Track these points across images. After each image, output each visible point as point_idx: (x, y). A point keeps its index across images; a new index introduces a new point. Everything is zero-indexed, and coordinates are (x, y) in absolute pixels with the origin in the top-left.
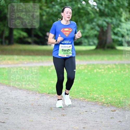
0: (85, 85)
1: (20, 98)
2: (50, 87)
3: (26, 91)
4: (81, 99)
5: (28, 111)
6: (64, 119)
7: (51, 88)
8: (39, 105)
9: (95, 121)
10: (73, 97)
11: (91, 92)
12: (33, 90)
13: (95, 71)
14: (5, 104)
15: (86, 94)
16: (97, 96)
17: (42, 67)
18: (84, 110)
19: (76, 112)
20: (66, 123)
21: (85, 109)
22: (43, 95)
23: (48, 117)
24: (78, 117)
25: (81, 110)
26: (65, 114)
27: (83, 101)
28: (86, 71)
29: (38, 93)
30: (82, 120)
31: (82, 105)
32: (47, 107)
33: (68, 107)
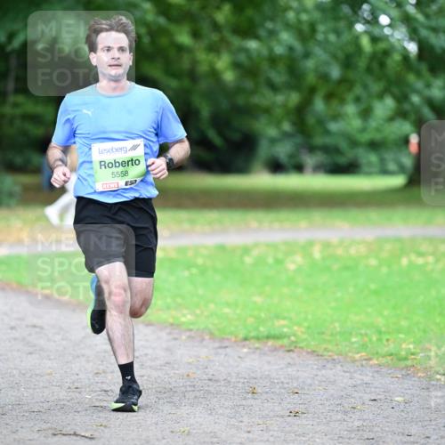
0: (370, 310)
1: (146, 355)
2: (251, 316)
3: (168, 331)
4: (357, 356)
5: (176, 399)
6: (296, 428)
7: (252, 320)
8: (211, 377)
9: (403, 434)
10: (328, 351)
11: (389, 333)
12: (191, 327)
13: (404, 261)
14: (97, 373)
15: (374, 339)
16: (409, 349)
17: (222, 248)
18: (367, 397)
19: (339, 402)
20: (304, 439)
21: (371, 393)
22: (225, 345)
23: (241, 419)
24: (344, 420)
25: (355, 394)
26: (301, 408)
27: (362, 366)
28: (373, 262)
29: (207, 337)
30: (358, 430)
31: (361, 377)
32: (240, 385)
33: (311, 385)
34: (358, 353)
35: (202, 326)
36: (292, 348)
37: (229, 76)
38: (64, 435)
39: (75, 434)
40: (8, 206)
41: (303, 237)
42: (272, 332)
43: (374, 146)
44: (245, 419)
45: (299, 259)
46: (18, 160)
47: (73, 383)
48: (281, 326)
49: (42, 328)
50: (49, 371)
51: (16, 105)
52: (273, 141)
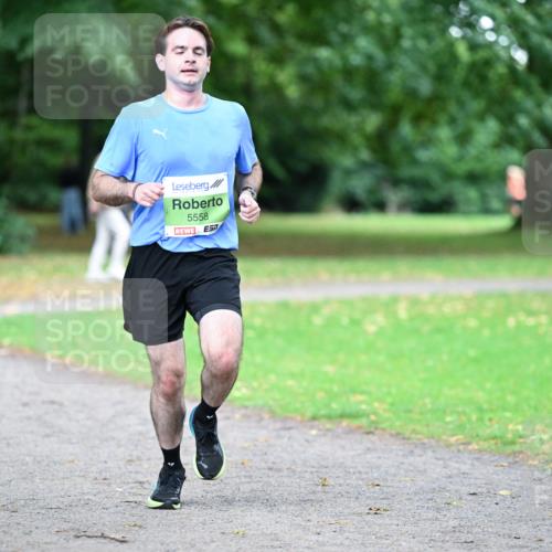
0: (468, 382)
2: (321, 390)
4: (453, 440)
6: (377, 529)
7: (323, 394)
8: (270, 465)
9: (510, 537)
10: (417, 434)
11: (492, 410)
12: (247, 403)
13: (511, 322)
14: (130, 461)
15: (474, 417)
16: (517, 431)
17: (285, 305)
18: (464, 490)
19: (430, 496)
20: (387, 542)
21: (470, 485)
22: (288, 425)
23: (309, 518)
24: (437, 519)
25: (451, 487)
26: (383, 504)
27: (459, 451)
28: (472, 323)
29: (266, 416)
30: (454, 532)
31: (457, 465)
32: (307, 476)
33: (395, 475)
34: (453, 435)
35: (260, 402)
36: (372, 429)
37: (293, 92)
38: (89, 537)
39: (103, 536)
40: (20, 253)
41: (384, 292)
42: (348, 410)
43: (473, 178)
44: (314, 517)
45: (380, 319)
46: (32, 196)
47: (100, 473)
48: (358, 402)
49: (61, 405)
50: (71, 458)
51: (29, 128)
52: (348, 173)
